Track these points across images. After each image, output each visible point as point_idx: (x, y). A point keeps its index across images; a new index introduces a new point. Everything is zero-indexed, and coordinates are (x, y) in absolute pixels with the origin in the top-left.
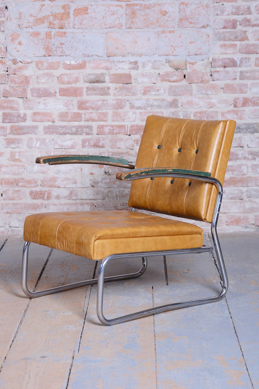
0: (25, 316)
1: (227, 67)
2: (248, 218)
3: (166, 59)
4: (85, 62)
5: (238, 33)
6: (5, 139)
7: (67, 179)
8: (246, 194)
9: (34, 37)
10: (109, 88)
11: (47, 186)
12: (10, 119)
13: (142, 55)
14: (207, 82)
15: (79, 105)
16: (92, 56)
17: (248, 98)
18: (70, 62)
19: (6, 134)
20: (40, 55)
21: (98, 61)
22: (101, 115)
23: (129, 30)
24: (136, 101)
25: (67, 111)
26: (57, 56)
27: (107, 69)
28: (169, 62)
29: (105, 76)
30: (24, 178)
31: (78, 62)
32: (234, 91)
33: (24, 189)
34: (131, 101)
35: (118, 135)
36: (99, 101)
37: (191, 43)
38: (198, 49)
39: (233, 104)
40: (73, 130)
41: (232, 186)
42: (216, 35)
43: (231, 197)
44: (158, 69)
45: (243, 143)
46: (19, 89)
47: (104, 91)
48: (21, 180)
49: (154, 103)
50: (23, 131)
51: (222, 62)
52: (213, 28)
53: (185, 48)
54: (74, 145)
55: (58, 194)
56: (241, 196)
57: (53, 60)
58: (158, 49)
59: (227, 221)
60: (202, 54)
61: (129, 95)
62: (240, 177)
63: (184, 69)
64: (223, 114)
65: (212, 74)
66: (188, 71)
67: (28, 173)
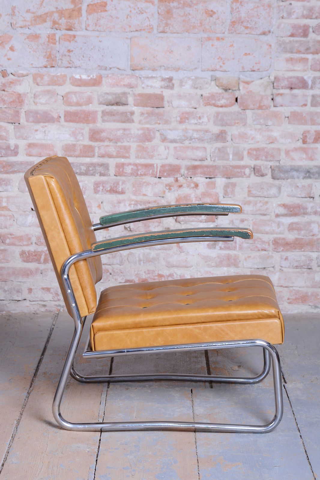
0: (18, 429)
1: (295, 88)
3: (211, 76)
4: (101, 77)
5: (310, 43)
8: (316, 261)
9: (32, 41)
10: (132, 113)
13: (179, 69)
14: (267, 108)
15: (92, 135)
16: (111, 68)
18: (80, 77)
20: (40, 66)
21: (119, 75)
22: (120, 149)
23: (162, 35)
24: (169, 131)
25: (75, 143)
26: (63, 67)
27: (130, 86)
28: (215, 80)
29: (128, 96)
30: (14, 233)
31: (91, 76)
32: (303, 121)
33: (13, 248)
34: (162, 131)
35: (143, 177)
36: (119, 130)
37: (246, 54)
38: (256, 63)
39: (301, 138)
40: (82, 168)
41: (298, 250)
42: (280, 45)
43: (295, 264)
44: (201, 88)
45: (313, 193)
46: (10, 111)
47: (125, 116)
48: (9, 236)
49: (194, 135)
50: (13, 169)
51: (288, 81)
52: (277, 35)
53: (238, 62)
56: (309, 264)
57: (58, 73)
58: (201, 62)
59: (290, 297)
60: (261, 70)
61: (160, 124)
62: (309, 238)
63: (235, 90)
64: (287, 153)
65: (274, 97)
66: (241, 92)
67: (19, 227)
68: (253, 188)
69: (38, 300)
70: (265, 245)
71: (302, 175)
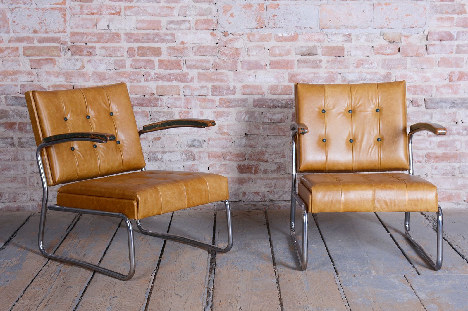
1: (443, 40)
2: (460, 195)
3: (380, 32)
4: (297, 35)
5: (456, 6)
6: (214, 112)
7: (275, 153)
8: (458, 170)
9: (247, 9)
10: (321, 61)
11: (255, 160)
12: (220, 92)
13: (356, 27)
14: (422, 55)
15: (290, 78)
16: (305, 28)
17: (464, 72)
18: (282, 35)
19: (215, 107)
20: (252, 27)
21: (311, 33)
23: (344, 2)
24: (348, 74)
25: (278, 84)
26: (269, 28)
27: (320, 41)
28: (383, 35)
29: (318, 48)
30: (232, 152)
31: (290, 34)
32: (450, 65)
33: (232, 163)
34: (343, 74)
36: (311, 73)
37: (407, 15)
38: (414, 22)
39: (448, 78)
40: (283, 103)
41: (445, 162)
42: (433, 8)
43: (443, 172)
44: (372, 41)
45: (457, 119)
46: (229, 62)
47: (315, 63)
48: (229, 154)
49: (367, 77)
50: (232, 104)
51: (438, 35)
53: (401, 21)
54: (284, 118)
55: (266, 168)
56: (453, 172)
57: (265, 33)
58: (373, 21)
60: (418, 27)
61: (341, 68)
62: (453, 153)
63: (398, 42)
64: (437, 88)
65: (427, 47)
66: (403, 44)
67: (236, 147)
68: (411, 115)
69: (250, 201)
70: (420, 158)
71: (449, 105)
